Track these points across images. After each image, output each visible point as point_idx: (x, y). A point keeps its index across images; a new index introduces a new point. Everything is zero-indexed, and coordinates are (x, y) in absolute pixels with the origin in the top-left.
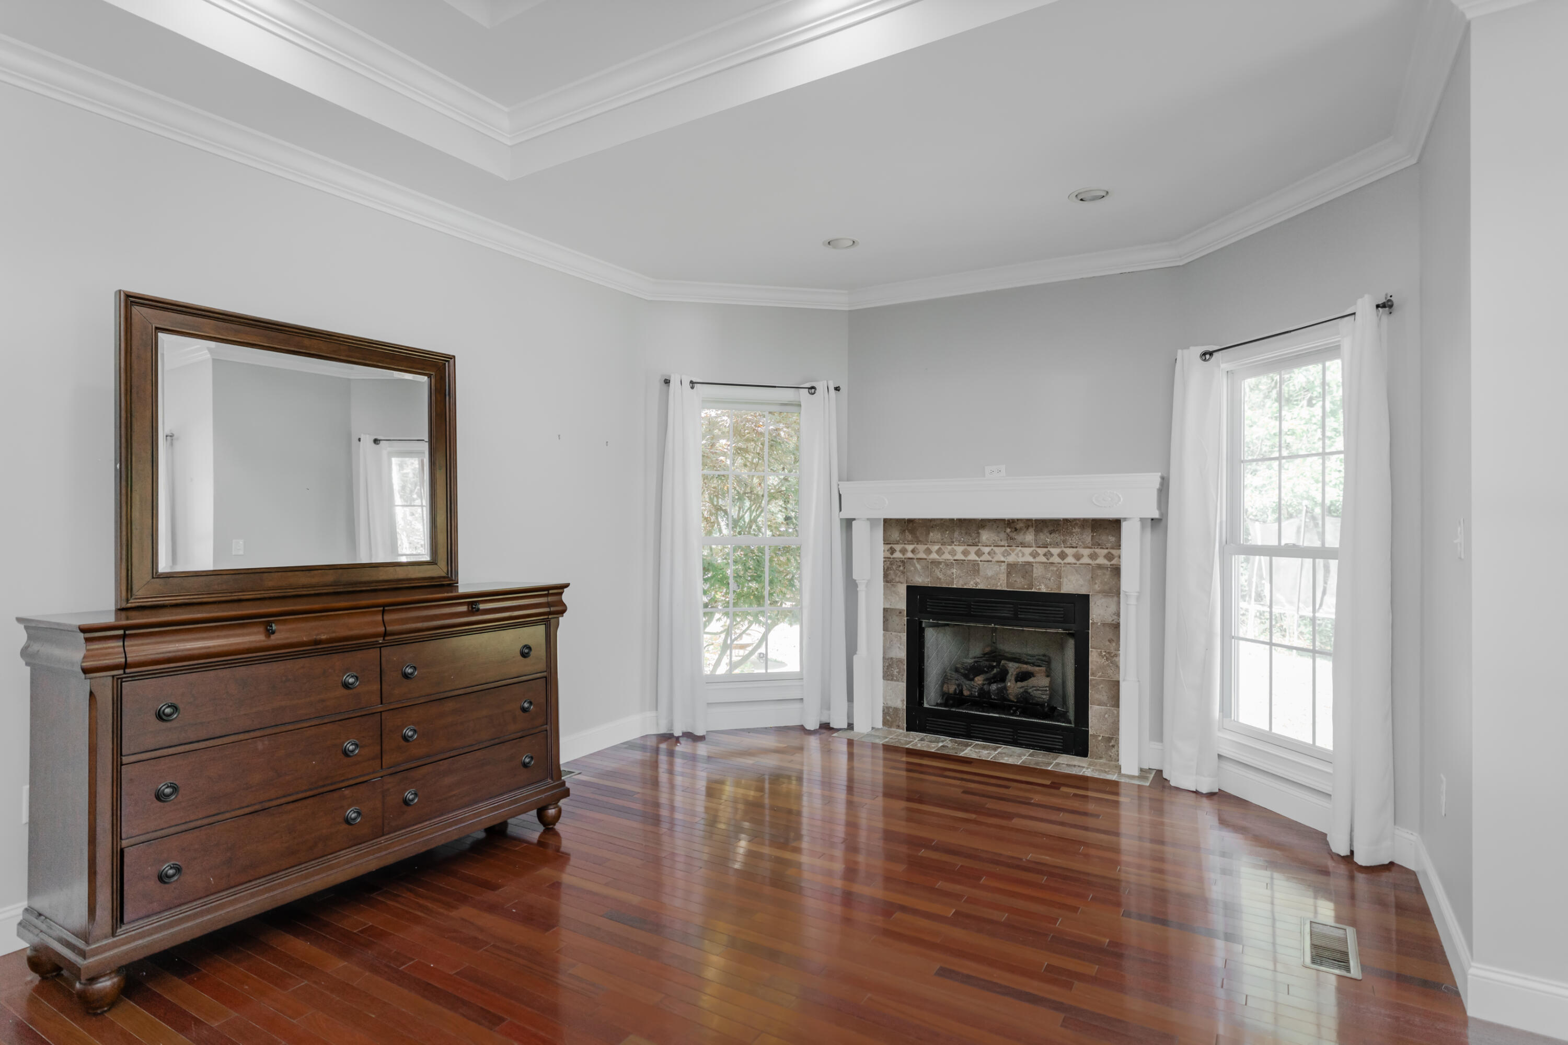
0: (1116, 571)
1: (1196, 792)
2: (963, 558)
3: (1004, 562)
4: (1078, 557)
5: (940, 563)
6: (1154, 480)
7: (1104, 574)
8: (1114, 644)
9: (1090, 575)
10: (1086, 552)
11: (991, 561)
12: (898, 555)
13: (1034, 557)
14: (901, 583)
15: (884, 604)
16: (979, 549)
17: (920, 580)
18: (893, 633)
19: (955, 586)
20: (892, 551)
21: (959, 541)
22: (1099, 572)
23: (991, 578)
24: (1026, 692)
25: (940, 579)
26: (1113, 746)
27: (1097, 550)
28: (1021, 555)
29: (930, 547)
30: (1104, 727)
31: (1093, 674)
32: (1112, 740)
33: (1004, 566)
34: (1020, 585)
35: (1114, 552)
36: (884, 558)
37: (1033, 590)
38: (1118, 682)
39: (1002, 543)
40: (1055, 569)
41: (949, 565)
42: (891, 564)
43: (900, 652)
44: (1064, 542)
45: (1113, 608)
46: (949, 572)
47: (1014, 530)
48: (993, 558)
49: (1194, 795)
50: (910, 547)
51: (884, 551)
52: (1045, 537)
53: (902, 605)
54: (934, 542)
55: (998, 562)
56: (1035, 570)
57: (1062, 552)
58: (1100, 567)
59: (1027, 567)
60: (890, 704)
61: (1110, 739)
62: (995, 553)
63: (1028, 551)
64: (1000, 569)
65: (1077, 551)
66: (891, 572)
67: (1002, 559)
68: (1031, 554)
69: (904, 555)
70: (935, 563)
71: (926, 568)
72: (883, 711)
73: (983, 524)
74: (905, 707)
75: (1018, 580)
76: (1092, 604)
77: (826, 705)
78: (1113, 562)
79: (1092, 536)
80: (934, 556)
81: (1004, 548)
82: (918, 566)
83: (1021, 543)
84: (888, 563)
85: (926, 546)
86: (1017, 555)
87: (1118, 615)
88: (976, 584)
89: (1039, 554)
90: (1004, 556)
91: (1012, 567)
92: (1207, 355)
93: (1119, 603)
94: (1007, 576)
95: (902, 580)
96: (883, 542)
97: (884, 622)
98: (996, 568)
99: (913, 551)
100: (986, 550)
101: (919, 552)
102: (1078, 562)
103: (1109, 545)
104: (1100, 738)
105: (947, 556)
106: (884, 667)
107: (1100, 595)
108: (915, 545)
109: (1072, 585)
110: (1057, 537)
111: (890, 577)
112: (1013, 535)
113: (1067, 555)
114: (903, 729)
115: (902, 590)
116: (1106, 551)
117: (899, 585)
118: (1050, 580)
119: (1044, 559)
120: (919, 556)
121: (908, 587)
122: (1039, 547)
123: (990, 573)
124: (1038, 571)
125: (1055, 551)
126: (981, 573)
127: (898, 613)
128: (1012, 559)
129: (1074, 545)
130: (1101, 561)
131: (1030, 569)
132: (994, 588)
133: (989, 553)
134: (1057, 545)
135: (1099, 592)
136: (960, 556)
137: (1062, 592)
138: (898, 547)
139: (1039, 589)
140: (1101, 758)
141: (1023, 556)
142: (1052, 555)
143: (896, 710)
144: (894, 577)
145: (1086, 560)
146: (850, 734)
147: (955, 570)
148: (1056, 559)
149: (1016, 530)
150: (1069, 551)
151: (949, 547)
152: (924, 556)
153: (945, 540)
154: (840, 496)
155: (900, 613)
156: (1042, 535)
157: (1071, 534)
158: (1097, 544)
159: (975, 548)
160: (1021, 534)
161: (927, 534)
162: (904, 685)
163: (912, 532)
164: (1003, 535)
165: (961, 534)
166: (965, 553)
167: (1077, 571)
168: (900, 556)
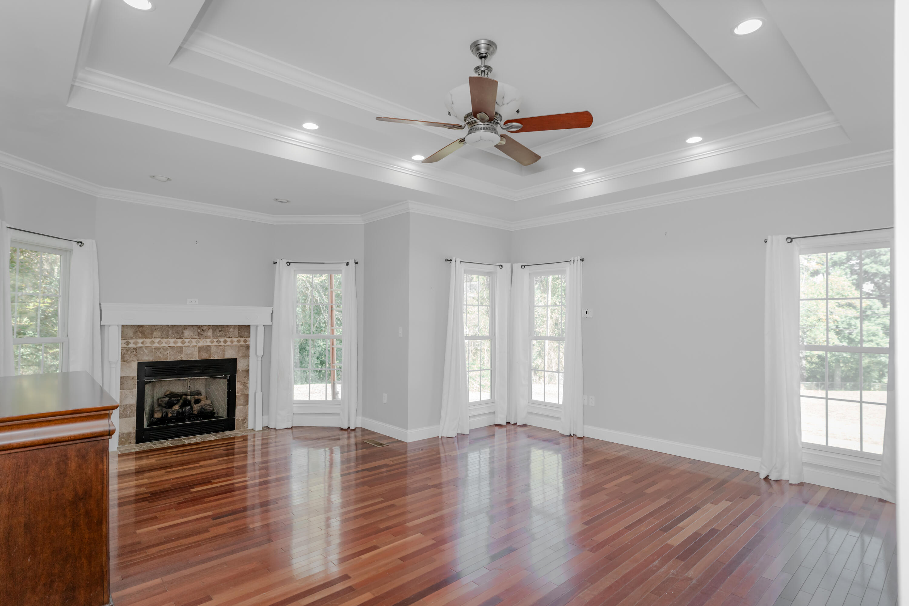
0: (248, 347)
2: (174, 345)
4: (232, 342)
5: (160, 348)
6: (270, 309)
7: (243, 349)
8: (247, 378)
9: (237, 350)
10: (236, 340)
11: (190, 346)
12: (132, 345)
13: (212, 343)
14: (134, 361)
15: (121, 374)
16: (183, 340)
17: (147, 359)
18: (128, 390)
19: (169, 360)
20: (128, 343)
21: (172, 336)
22: (241, 348)
23: (189, 354)
24: (202, 408)
25: (160, 357)
26: (246, 422)
27: (240, 339)
28: (204, 342)
29: (154, 340)
30: (242, 415)
31: (238, 393)
32: (245, 420)
33: (196, 348)
34: (205, 356)
35: (247, 339)
36: (122, 347)
37: (211, 359)
38: (248, 394)
39: (196, 337)
40: (222, 348)
41: (165, 349)
42: (127, 351)
43: (132, 400)
44: (226, 335)
45: (246, 364)
46: (166, 353)
47: (202, 330)
48: (191, 344)
50: (140, 341)
51: (122, 343)
52: (217, 333)
53: (134, 374)
54: (156, 338)
55: (193, 346)
56: (212, 349)
57: (225, 340)
58: (241, 346)
59: (208, 348)
60: (125, 431)
61: (244, 419)
62: (192, 342)
63: (208, 340)
64: (195, 350)
65: (232, 340)
66: (127, 355)
67: (196, 345)
68: (210, 342)
69: (136, 345)
70: (158, 349)
71: (150, 352)
72: (119, 436)
73: (186, 327)
74: (135, 431)
75: (204, 354)
76: (238, 362)
78: (246, 344)
79: (238, 333)
80: (156, 345)
81: (196, 339)
82: (146, 351)
83: (206, 337)
84: (125, 350)
85: (151, 340)
86: (203, 342)
87: (248, 366)
88: (181, 358)
89: (214, 342)
90: (197, 343)
91: (200, 349)
92: (289, 263)
93: (249, 361)
94: (198, 353)
95: (134, 359)
96: (121, 338)
97: (121, 385)
98: (192, 349)
99: (142, 343)
100: (187, 340)
101: (146, 343)
102: (232, 344)
103: (245, 336)
104: (240, 420)
105: (164, 345)
106: (120, 411)
107: (241, 358)
108: (144, 340)
109: (229, 355)
110: (223, 333)
111: (125, 358)
112: (202, 333)
113: (227, 341)
114: (134, 443)
115: (135, 366)
116: (244, 339)
117: (133, 363)
118: (219, 353)
119: (216, 344)
120: (146, 345)
121: (139, 363)
122: (214, 338)
123: (189, 352)
124: (213, 350)
125: (222, 340)
126: (184, 352)
127: (131, 378)
128: (200, 344)
129: (231, 337)
130: (242, 343)
131: (210, 349)
132: (191, 359)
133: (189, 342)
134: (223, 337)
135: (241, 357)
136: (172, 344)
137: (225, 358)
138: (132, 341)
139: (214, 358)
140: (241, 428)
141: (206, 343)
142: (220, 342)
143: (129, 434)
144: (128, 358)
145: (235, 343)
147: (169, 352)
148: (222, 343)
149: (203, 330)
150: (228, 340)
151: (166, 340)
152: (150, 345)
153: (163, 336)
154: (101, 311)
155: (133, 378)
156: (216, 333)
157: (229, 332)
158: (240, 336)
159: (181, 340)
160: (206, 332)
161: (152, 333)
162: (135, 418)
163: (142, 332)
164: (196, 333)
165: (173, 333)
166: (175, 343)
167: (231, 348)
168: (134, 346)
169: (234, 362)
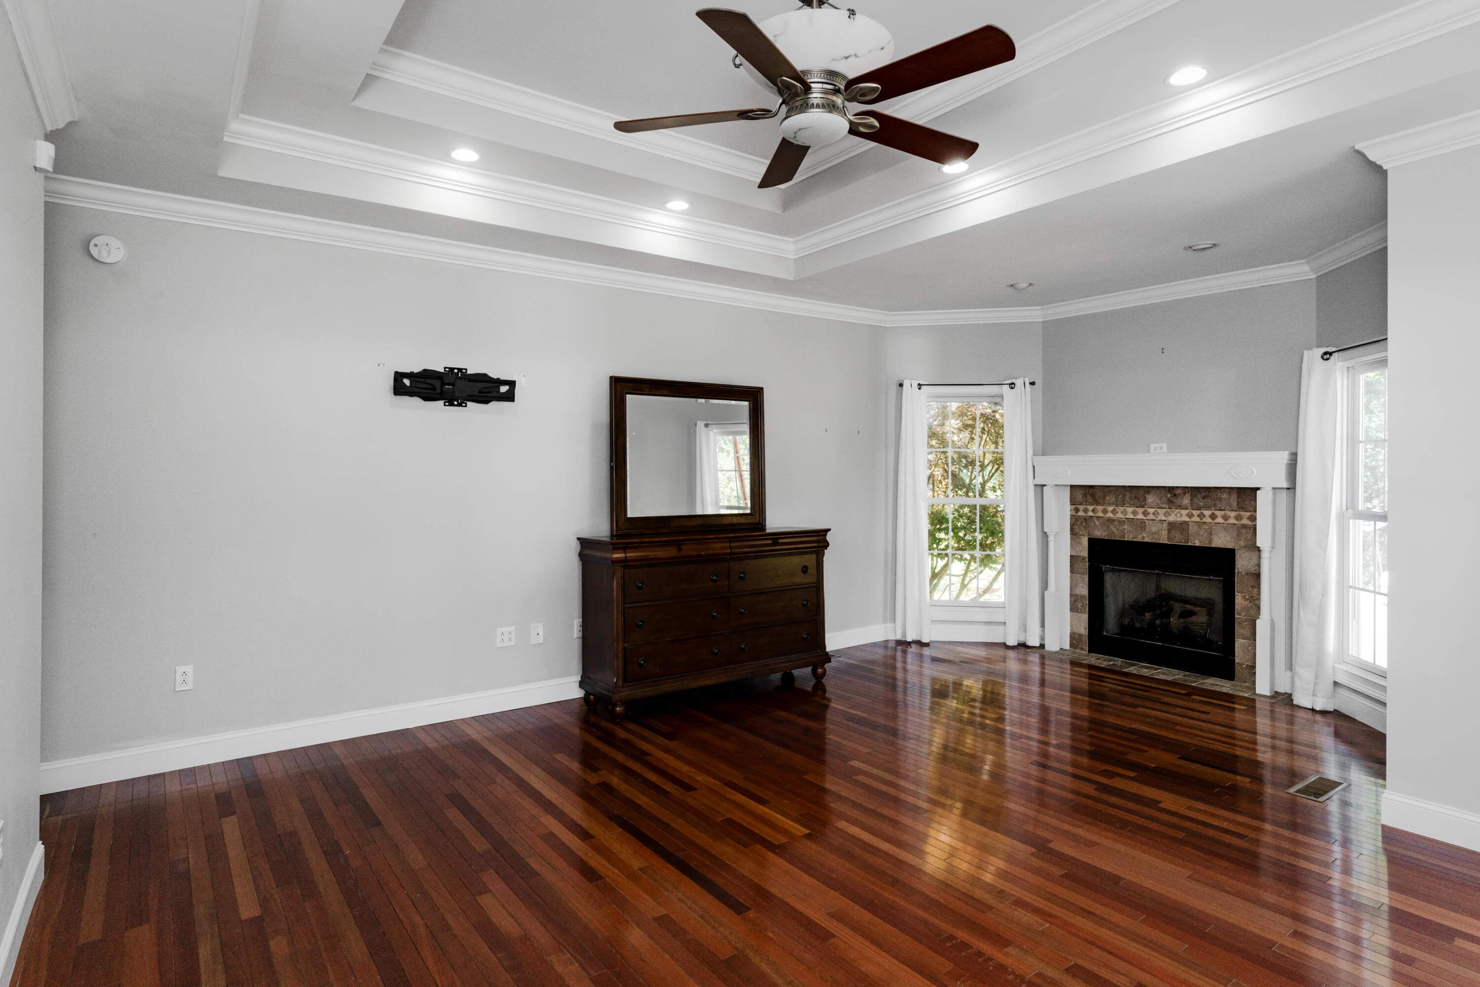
0: (1254, 530)
1: (1313, 710)
2: (1133, 517)
3: (1165, 521)
4: (1226, 518)
5: (1114, 521)
6: (1283, 457)
7: (1247, 533)
8: (1256, 590)
9: (1236, 533)
10: (1233, 514)
11: (1155, 520)
12: (1081, 513)
13: (1190, 518)
15: (1071, 552)
16: (1146, 510)
17: (1099, 534)
18: (1078, 575)
19: (1126, 539)
20: (1077, 510)
21: (1130, 503)
22: (1244, 531)
23: (1155, 533)
25: (1114, 533)
26: (1252, 672)
27: (1242, 513)
28: (1180, 516)
29: (1107, 508)
30: (1245, 657)
31: (1238, 614)
32: (1251, 669)
33: (1165, 525)
34: (1178, 539)
35: (1251, 514)
36: (1071, 515)
37: (1189, 544)
39: (1164, 506)
40: (1207, 527)
41: (1121, 522)
42: (1077, 520)
43: (1083, 590)
44: (1215, 505)
45: (1254, 561)
46: (1121, 528)
47: (1173, 495)
48: (1156, 517)
49: (1311, 711)
50: (1091, 508)
51: (1071, 510)
52: (1199, 501)
53: (1085, 554)
54: (1109, 504)
55: (1160, 520)
56: (1190, 528)
57: (1213, 514)
58: (1244, 526)
59: (1184, 525)
60: (1076, 630)
61: (1251, 666)
62: (1158, 513)
63: (1184, 512)
64: (1162, 527)
65: (1226, 514)
66: (1077, 527)
67: (1164, 518)
68: (1187, 515)
69: (1086, 513)
70: (1111, 521)
71: (1103, 524)
72: (1070, 636)
73: (1149, 489)
74: (1087, 634)
75: (1177, 536)
76: (1237, 557)
77: (1024, 628)
78: (1251, 523)
79: (1237, 501)
80: (1110, 515)
81: (1165, 510)
82: (1097, 523)
83: (1180, 506)
84: (1074, 519)
85: (1103, 507)
86: (1176, 515)
87: (1259, 565)
88: (1143, 538)
89: (1194, 515)
90: (1165, 516)
91: (1172, 526)
92: (1327, 356)
93: (1260, 557)
94: (1168, 532)
95: (1084, 534)
96: (1069, 503)
97: (1071, 566)
98: (1159, 525)
99: (1093, 511)
100: (1151, 511)
101: (1098, 512)
102: (1226, 522)
103: (1246, 508)
104: (1244, 666)
105: (1120, 515)
106: (1071, 601)
107: (1242, 550)
108: (1095, 506)
109: (1221, 540)
110: (1209, 501)
111: (1075, 531)
112: (1174, 499)
113: (1217, 516)
114: (1085, 651)
115: (1085, 541)
116: (1246, 514)
117: (1083, 537)
118: (1202, 536)
119: (1198, 519)
120: (1098, 515)
121: (1089, 539)
122: (1194, 509)
123: (1154, 529)
124: (1193, 529)
125: (1207, 513)
126: (1147, 529)
127: (1081, 559)
128: (1172, 518)
129: (1223, 508)
130: (1245, 521)
131: (1186, 527)
132: (1157, 542)
133: (1153, 514)
134: (1208, 508)
135: (1244, 547)
136: (1130, 516)
137: (1212, 546)
138: (1081, 507)
139: (1194, 543)
140: (1245, 682)
141: (1181, 517)
142: (1204, 516)
143: (1080, 635)
144: (1078, 531)
145: (1232, 521)
146: (1041, 651)
147: (1126, 527)
148: (1209, 520)
149: (1175, 495)
150: (1219, 513)
151: (1122, 508)
152: (1102, 515)
153: (1118, 503)
154: (1034, 467)
155: (1084, 559)
156: (1196, 500)
157: (1220, 499)
158: (1241, 508)
159: (1142, 510)
160: (1180, 498)
161: (1104, 498)
162: (1087, 616)
163: (1093, 496)
164: (1165, 499)
165: (1131, 498)
166: (1135, 513)
167: (1225, 529)
168: (1084, 514)
169: (1228, 555)
